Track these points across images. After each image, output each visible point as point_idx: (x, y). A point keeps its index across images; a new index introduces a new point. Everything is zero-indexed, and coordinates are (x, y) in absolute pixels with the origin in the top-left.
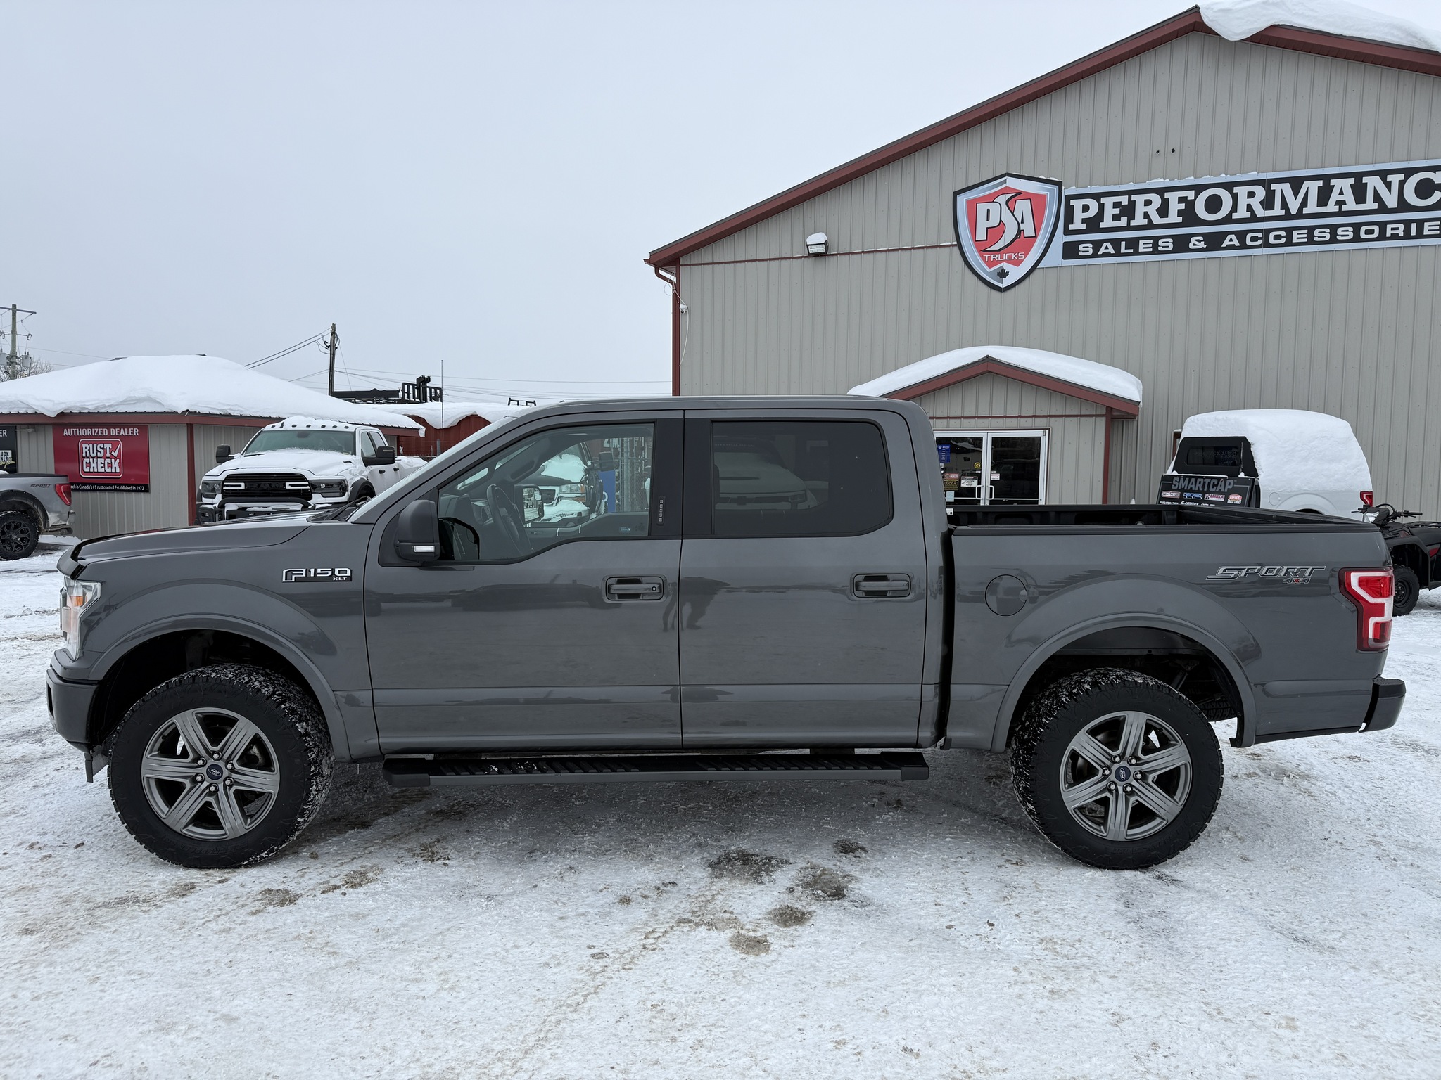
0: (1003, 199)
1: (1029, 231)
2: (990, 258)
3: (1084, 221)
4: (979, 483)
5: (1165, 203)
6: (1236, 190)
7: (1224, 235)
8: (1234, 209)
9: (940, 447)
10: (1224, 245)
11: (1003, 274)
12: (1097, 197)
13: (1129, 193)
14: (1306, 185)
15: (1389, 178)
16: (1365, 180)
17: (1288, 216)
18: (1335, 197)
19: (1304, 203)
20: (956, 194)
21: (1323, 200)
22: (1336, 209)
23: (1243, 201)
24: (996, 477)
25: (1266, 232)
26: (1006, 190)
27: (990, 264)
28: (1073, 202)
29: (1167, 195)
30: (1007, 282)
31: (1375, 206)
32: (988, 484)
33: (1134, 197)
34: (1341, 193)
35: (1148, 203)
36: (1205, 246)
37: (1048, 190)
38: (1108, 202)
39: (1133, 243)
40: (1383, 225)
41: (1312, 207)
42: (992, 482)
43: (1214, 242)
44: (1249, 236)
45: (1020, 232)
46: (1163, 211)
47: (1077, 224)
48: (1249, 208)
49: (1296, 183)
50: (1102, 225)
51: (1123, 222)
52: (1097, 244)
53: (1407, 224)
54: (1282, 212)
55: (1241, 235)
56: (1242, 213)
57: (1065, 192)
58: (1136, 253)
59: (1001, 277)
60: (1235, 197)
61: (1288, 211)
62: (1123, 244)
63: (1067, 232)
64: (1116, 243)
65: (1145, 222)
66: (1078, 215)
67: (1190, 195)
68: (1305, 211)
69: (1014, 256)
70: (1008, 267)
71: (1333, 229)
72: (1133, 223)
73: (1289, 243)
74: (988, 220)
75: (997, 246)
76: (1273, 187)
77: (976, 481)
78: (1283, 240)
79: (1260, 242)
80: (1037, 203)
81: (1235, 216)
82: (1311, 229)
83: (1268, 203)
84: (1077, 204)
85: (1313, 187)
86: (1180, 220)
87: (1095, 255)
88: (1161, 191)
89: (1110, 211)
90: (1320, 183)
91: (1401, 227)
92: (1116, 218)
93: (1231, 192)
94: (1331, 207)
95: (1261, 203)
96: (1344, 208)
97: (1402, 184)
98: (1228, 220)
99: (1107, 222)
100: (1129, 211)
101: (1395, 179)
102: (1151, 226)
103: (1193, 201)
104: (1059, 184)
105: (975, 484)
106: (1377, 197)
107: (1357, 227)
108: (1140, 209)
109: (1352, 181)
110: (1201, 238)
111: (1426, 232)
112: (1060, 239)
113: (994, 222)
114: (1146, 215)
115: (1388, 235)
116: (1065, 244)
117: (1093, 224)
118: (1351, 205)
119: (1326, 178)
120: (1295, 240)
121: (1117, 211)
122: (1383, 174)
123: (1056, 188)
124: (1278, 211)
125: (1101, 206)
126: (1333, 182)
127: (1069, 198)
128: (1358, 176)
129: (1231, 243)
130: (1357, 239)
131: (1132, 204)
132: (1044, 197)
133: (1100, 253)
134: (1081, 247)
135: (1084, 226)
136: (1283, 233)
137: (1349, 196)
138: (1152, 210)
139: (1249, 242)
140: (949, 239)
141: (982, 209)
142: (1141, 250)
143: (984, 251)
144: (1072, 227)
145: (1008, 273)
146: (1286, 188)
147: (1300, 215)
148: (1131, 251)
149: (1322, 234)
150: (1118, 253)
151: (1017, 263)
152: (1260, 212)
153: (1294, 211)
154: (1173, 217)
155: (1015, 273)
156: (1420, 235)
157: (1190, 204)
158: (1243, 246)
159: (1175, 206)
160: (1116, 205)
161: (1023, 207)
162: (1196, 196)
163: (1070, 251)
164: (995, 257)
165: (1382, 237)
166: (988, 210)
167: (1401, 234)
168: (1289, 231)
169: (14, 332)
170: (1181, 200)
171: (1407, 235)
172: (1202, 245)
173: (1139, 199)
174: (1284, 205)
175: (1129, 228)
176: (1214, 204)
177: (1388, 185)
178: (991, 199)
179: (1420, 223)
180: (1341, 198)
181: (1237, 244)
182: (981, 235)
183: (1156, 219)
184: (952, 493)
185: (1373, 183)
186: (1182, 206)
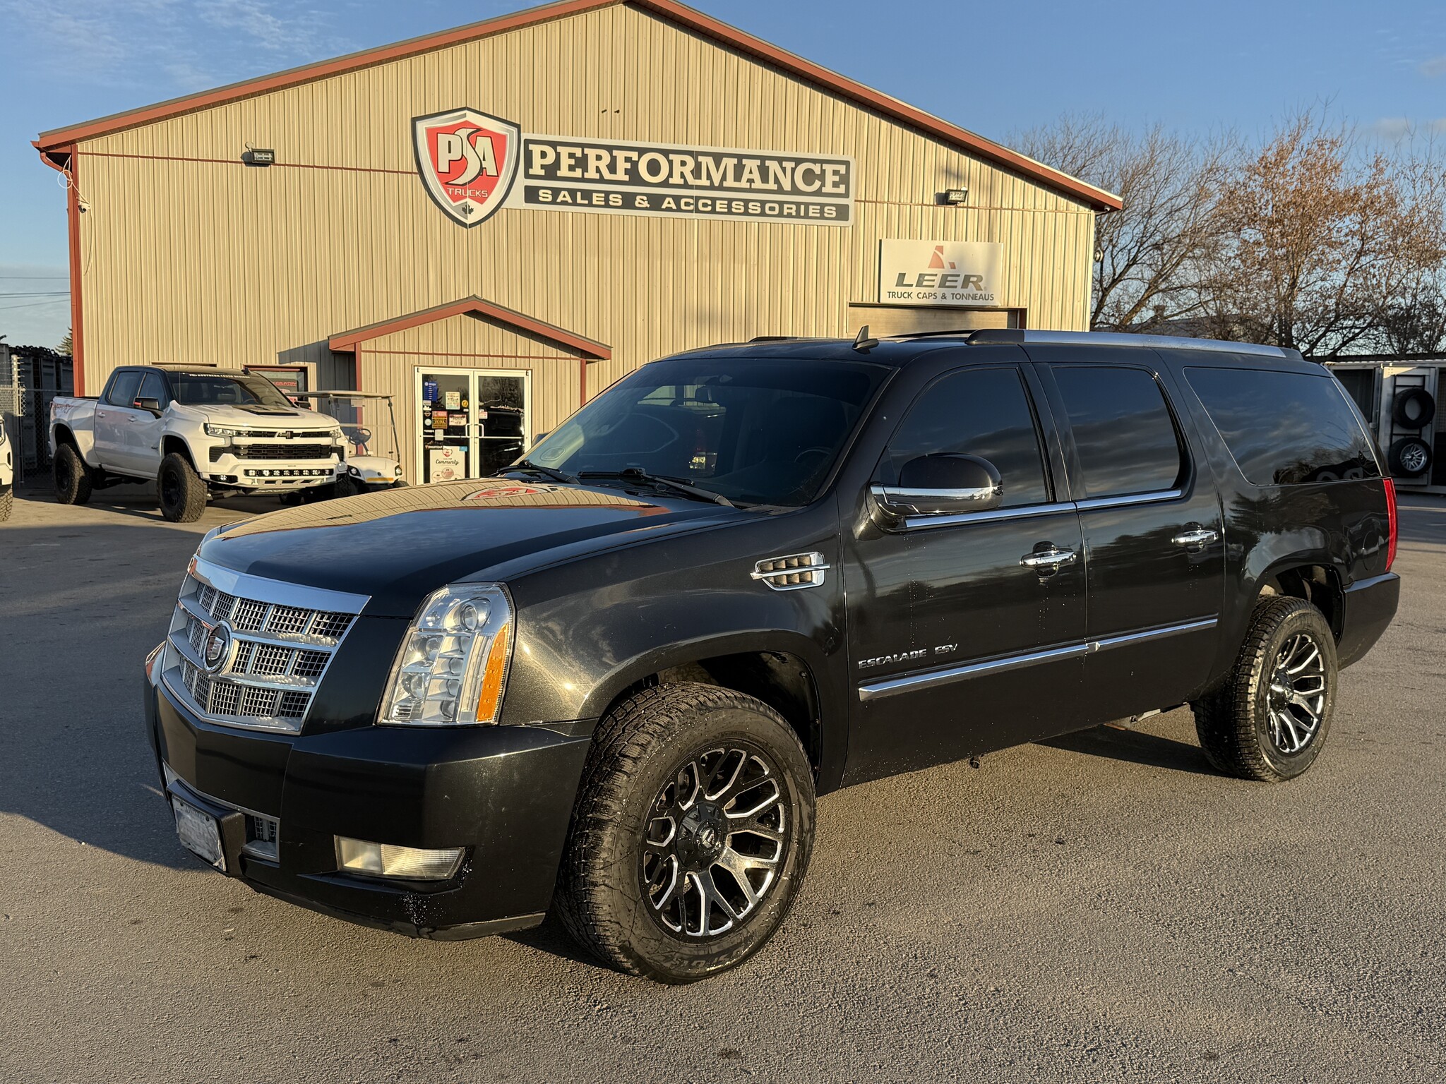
0: (464, 133)
1: (491, 171)
2: (453, 192)
3: (543, 167)
4: (468, 422)
5: (614, 159)
6: (671, 157)
7: (664, 197)
8: (670, 175)
9: (426, 384)
10: (664, 207)
11: (467, 210)
12: (554, 145)
13: (582, 146)
14: (725, 160)
15: (785, 164)
16: (768, 163)
17: (712, 187)
18: (746, 175)
19: (724, 178)
20: (414, 120)
21: (738, 178)
22: (747, 185)
23: (677, 169)
24: (485, 416)
25: (697, 199)
26: (466, 125)
27: (455, 198)
28: (531, 147)
29: (615, 153)
30: (471, 219)
31: (775, 187)
32: (477, 422)
33: (587, 151)
34: (751, 172)
35: (599, 158)
36: (648, 206)
37: (508, 131)
38: (564, 151)
39: (587, 195)
40: (781, 204)
41: (730, 182)
42: (481, 421)
43: (655, 203)
44: (683, 201)
45: (482, 169)
46: (612, 168)
47: (536, 170)
48: (682, 175)
49: (718, 158)
50: (559, 174)
51: (578, 173)
52: (556, 192)
53: (798, 204)
54: (708, 183)
55: (677, 199)
56: (676, 179)
57: (524, 136)
58: (591, 205)
59: (466, 213)
60: (671, 163)
61: (712, 182)
62: (579, 194)
63: (527, 176)
64: (572, 193)
65: (597, 176)
66: (537, 161)
67: (634, 156)
68: (725, 184)
69: (477, 193)
70: (472, 203)
71: (746, 202)
72: (587, 175)
73: (713, 211)
74: (450, 152)
75: (460, 181)
76: (700, 159)
77: (465, 419)
78: (709, 208)
79: (692, 207)
80: (498, 142)
81: (671, 181)
82: (730, 201)
83: (697, 173)
84: (536, 149)
85: (730, 163)
86: (626, 178)
87: (554, 202)
88: (610, 149)
89: (566, 162)
90: (735, 161)
91: (794, 207)
92: (571, 168)
93: (667, 158)
94: (744, 184)
95: (692, 172)
96: (754, 186)
97: (793, 170)
98: (665, 184)
99: (564, 171)
100: (582, 163)
101: (789, 165)
102: (602, 180)
103: (637, 162)
104: (518, 126)
105: (463, 422)
106: (777, 180)
107: (763, 203)
108: (592, 163)
109: (758, 162)
110: (645, 198)
111: (811, 214)
112: (521, 182)
113: (456, 155)
114: (598, 170)
115: (785, 213)
116: (527, 188)
117: (551, 171)
118: (758, 184)
119: (740, 157)
120: (718, 209)
121: (572, 162)
122: (780, 160)
123: (515, 130)
124: (704, 181)
125: (558, 155)
126: (745, 161)
127: (527, 142)
128: (763, 159)
129: (669, 206)
130: (763, 214)
131: (585, 157)
132: (504, 137)
133: (559, 200)
134: (541, 192)
135: (542, 172)
136: (709, 202)
137: (756, 176)
138: (603, 166)
139: (683, 207)
140: (409, 165)
141: (443, 139)
142: (595, 202)
143: (447, 183)
144: (531, 172)
145: (471, 211)
146: (710, 160)
147: (721, 188)
148: (586, 202)
149: (738, 207)
150: (575, 203)
151: (481, 200)
152: (691, 180)
153: (716, 184)
154: (621, 175)
155: (480, 211)
156: (807, 216)
157: (635, 165)
158: (679, 210)
159: (622, 166)
160: (571, 156)
161: (484, 144)
162: (639, 158)
163: (531, 195)
164: (460, 191)
165: (781, 215)
166: (449, 142)
167: (794, 214)
168: (714, 200)
170: (628, 159)
171: (798, 216)
172: (646, 204)
173: (592, 154)
174: (709, 177)
175: (583, 180)
176: (654, 168)
177: (784, 170)
178: (452, 130)
179: (807, 205)
180: (751, 176)
181: (674, 207)
182: (444, 167)
183: (607, 176)
184: (442, 432)
185: (773, 166)
186: (628, 166)
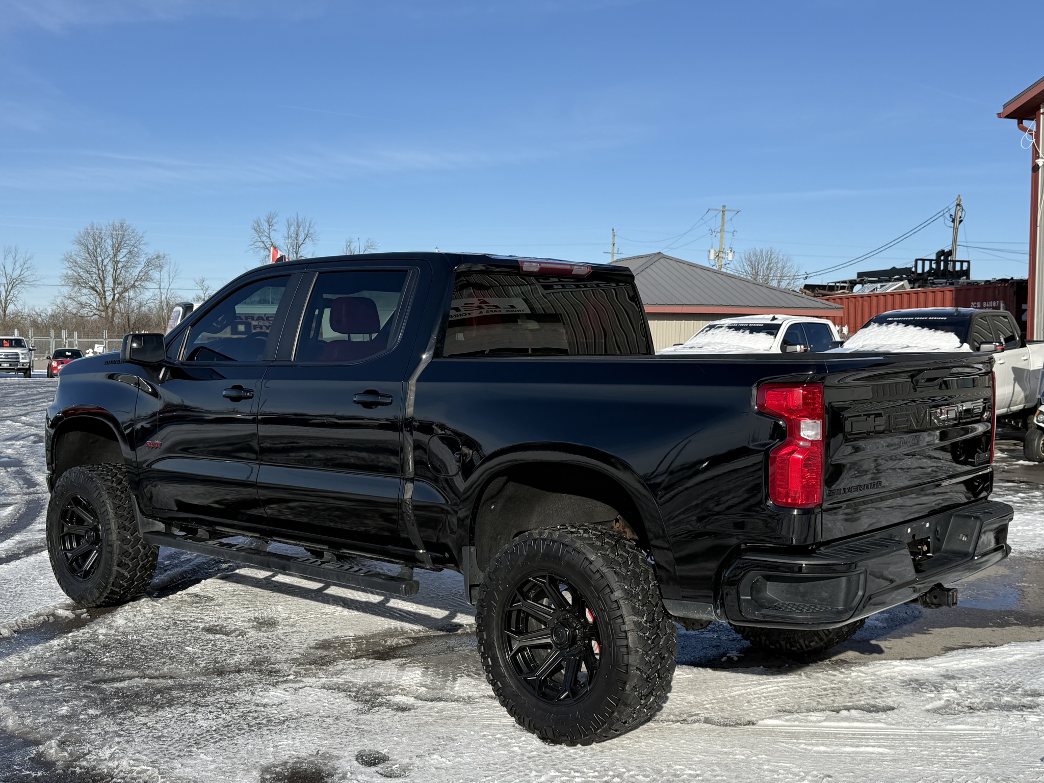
169: (722, 230)
